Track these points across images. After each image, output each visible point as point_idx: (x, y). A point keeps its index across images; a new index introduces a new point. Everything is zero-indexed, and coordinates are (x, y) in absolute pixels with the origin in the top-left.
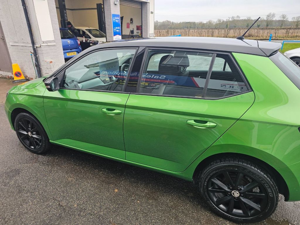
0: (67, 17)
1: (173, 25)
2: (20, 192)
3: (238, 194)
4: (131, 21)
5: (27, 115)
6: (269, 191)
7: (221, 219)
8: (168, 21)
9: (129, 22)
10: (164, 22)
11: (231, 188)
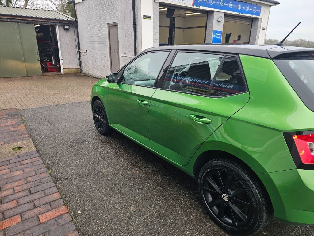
0: (174, 35)
1: (309, 44)
2: (77, 153)
3: (227, 198)
4: (239, 38)
5: (100, 102)
6: (253, 201)
7: (212, 223)
8: (302, 40)
9: (236, 39)
10: (295, 41)
11: (223, 191)
